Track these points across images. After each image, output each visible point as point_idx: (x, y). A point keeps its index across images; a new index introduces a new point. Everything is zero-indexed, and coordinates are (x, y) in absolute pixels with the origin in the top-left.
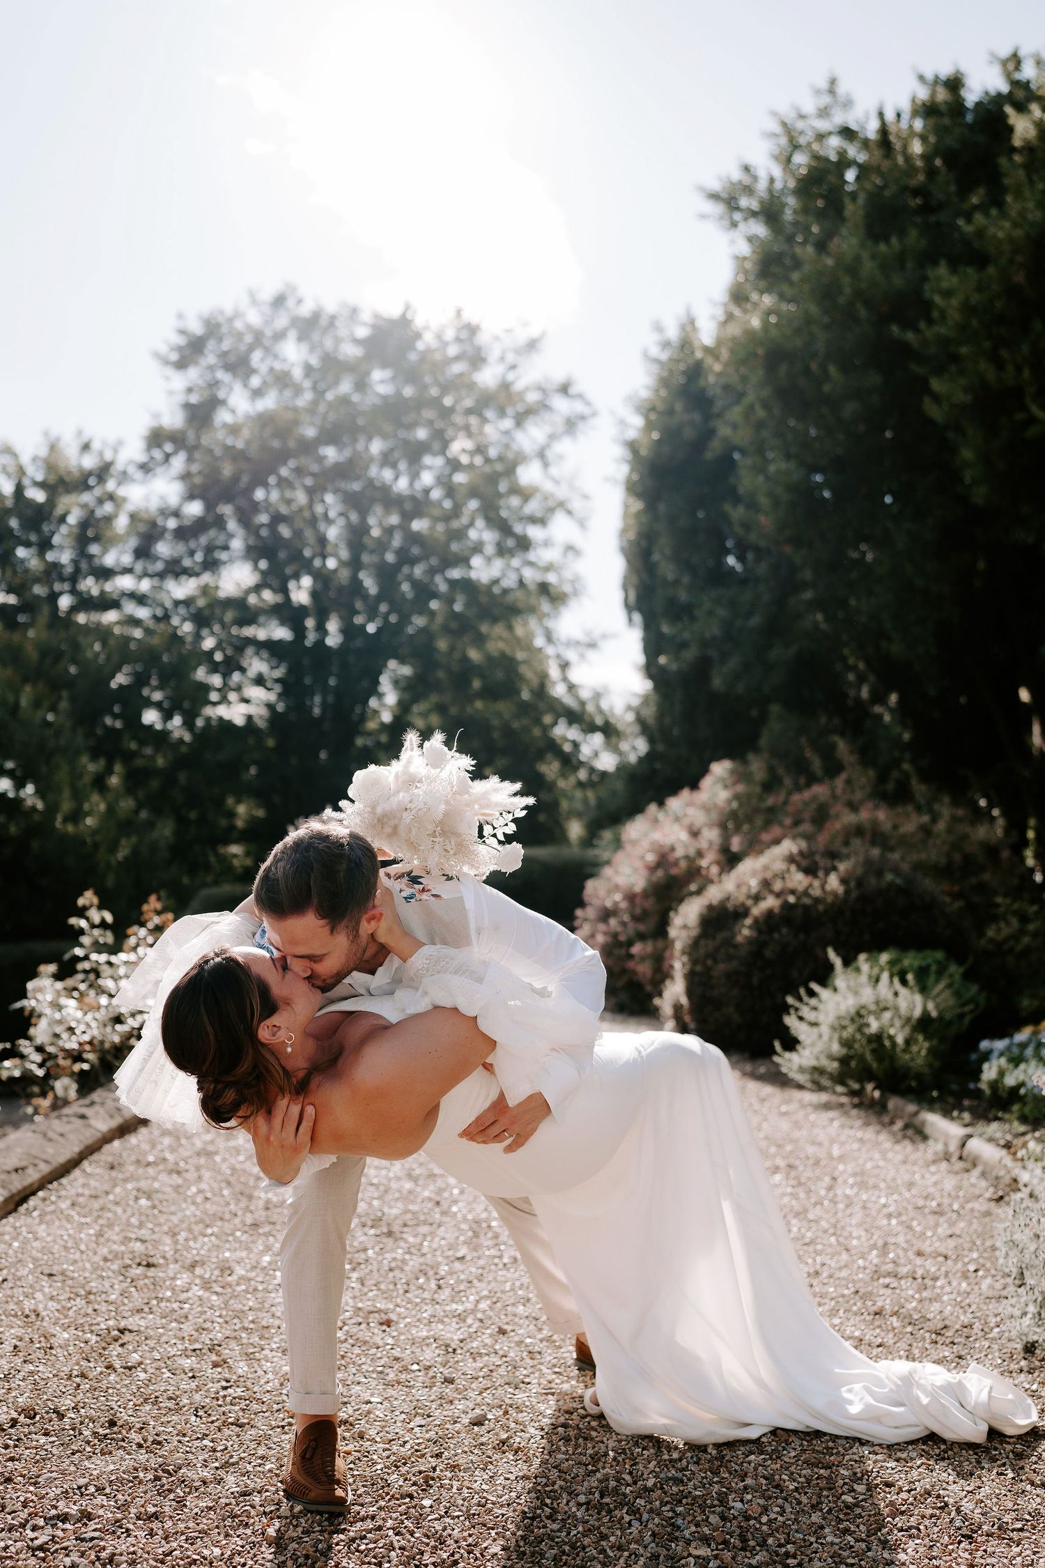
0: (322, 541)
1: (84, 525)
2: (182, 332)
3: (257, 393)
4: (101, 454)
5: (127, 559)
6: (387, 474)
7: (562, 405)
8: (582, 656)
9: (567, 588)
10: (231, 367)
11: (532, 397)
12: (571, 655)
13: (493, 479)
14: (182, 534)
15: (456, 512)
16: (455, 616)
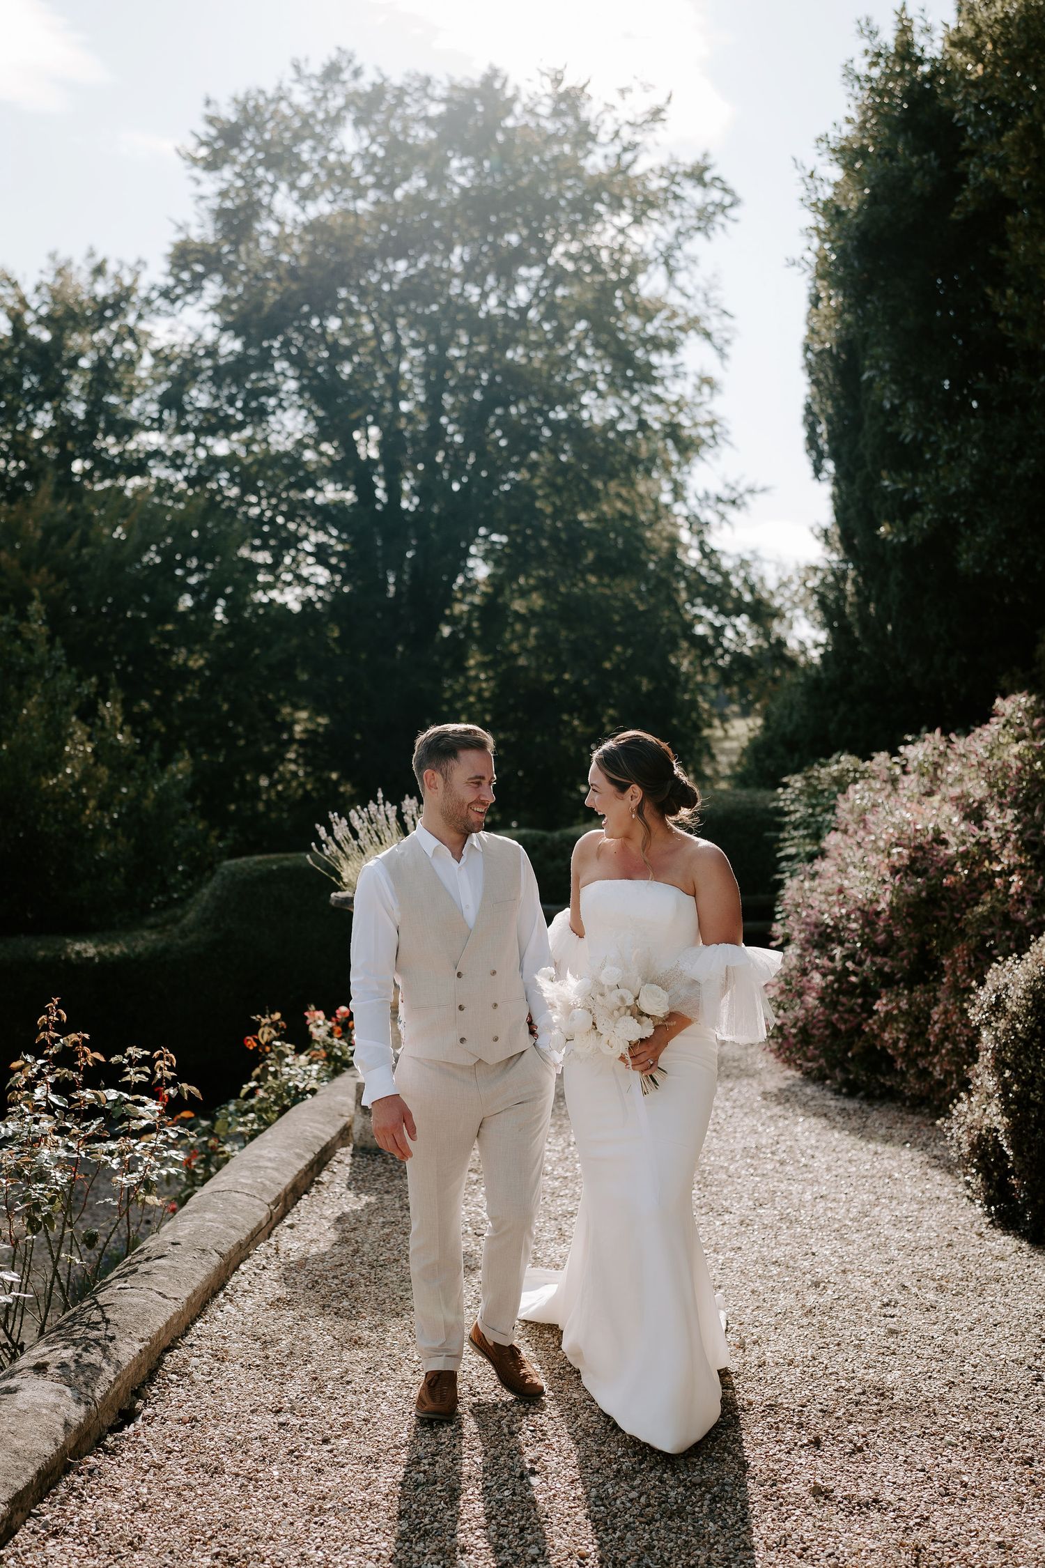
0: (394, 378)
1: (100, 367)
2: (211, 121)
3: (307, 195)
4: (117, 278)
5: (153, 409)
6: (473, 292)
7: (694, 194)
8: (723, 517)
9: (705, 433)
10: (271, 162)
11: (656, 184)
12: (708, 515)
13: (605, 292)
14: (219, 375)
15: (561, 334)
16: (564, 469)
